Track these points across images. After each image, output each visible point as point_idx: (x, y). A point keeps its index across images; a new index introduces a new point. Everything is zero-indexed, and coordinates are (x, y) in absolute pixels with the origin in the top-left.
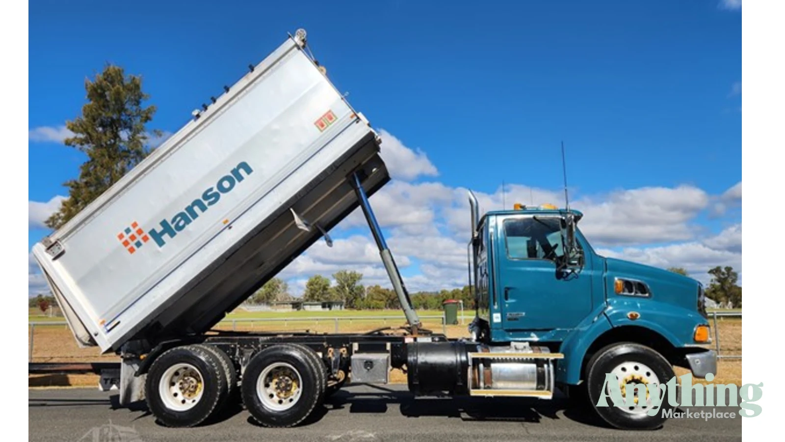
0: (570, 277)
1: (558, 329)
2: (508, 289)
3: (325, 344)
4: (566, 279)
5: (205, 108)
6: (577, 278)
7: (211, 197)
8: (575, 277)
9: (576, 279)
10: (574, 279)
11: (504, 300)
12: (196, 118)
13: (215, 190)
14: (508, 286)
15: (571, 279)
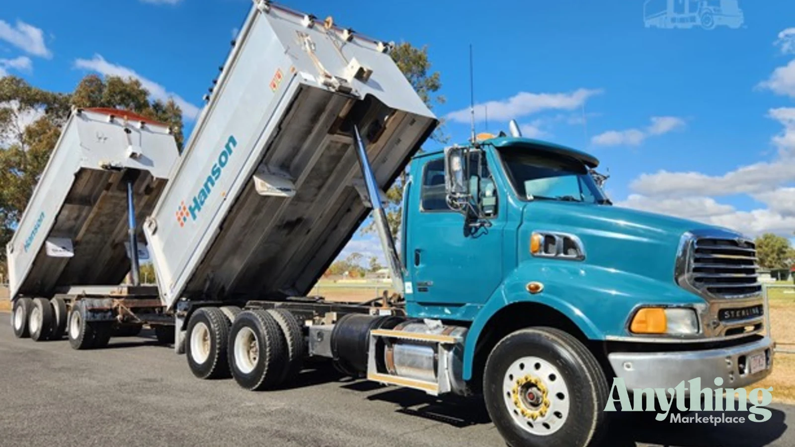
0: (480, 231)
1: (468, 304)
2: (418, 251)
3: (314, 312)
4: (475, 235)
5: (211, 90)
6: (486, 234)
7: (216, 172)
8: (484, 232)
9: (486, 236)
10: (483, 235)
11: (415, 266)
12: (207, 101)
13: (218, 166)
14: (418, 247)
15: (480, 235)
